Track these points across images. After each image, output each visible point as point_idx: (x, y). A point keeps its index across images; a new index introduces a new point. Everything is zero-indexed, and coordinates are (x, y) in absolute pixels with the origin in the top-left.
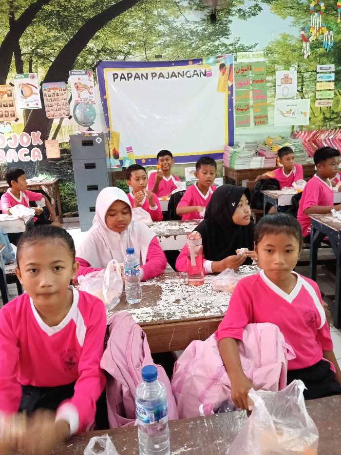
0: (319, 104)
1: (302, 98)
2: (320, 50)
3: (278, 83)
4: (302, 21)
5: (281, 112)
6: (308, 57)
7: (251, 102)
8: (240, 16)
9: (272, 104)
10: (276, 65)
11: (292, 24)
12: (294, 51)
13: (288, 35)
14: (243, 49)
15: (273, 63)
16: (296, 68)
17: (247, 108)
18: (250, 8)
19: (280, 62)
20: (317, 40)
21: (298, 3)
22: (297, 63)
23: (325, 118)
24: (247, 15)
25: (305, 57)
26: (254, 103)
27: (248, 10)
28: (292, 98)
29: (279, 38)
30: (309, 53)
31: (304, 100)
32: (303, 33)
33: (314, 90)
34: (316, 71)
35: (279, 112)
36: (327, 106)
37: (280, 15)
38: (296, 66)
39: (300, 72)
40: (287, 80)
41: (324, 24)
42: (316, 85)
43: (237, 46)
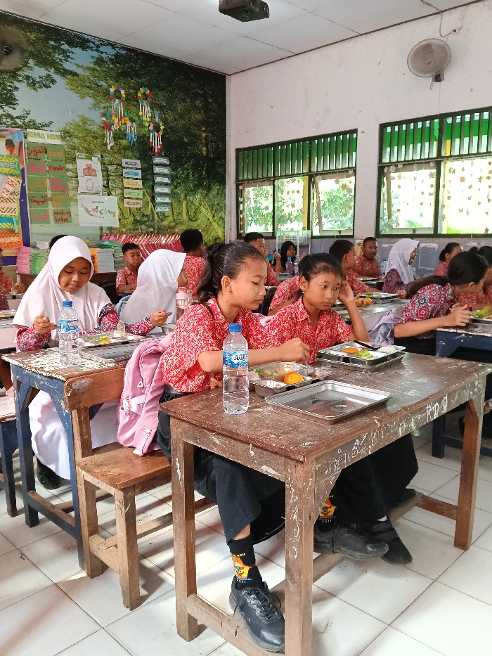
0: (128, 203)
1: (109, 195)
2: (124, 142)
3: (80, 173)
4: (102, 105)
5: (87, 209)
6: (112, 147)
7: (49, 194)
8: (28, 85)
9: (75, 198)
10: (76, 151)
11: (91, 106)
12: (96, 138)
13: (87, 119)
14: (34, 126)
15: (72, 149)
16: (99, 159)
17: (44, 200)
18: (40, 77)
19: (81, 148)
20: (120, 129)
21: (96, 84)
22: (100, 153)
23: (135, 221)
24: (37, 85)
25: (109, 148)
26: (52, 194)
27: (38, 80)
28: (97, 193)
29: (77, 120)
30: (113, 144)
31: (111, 197)
32: (104, 119)
33: (120, 186)
34: (121, 165)
35: (83, 209)
36: (136, 206)
37: (77, 93)
38: (99, 156)
39: (104, 164)
40: (89, 171)
41: (126, 114)
42: (122, 181)
43: (27, 120)
